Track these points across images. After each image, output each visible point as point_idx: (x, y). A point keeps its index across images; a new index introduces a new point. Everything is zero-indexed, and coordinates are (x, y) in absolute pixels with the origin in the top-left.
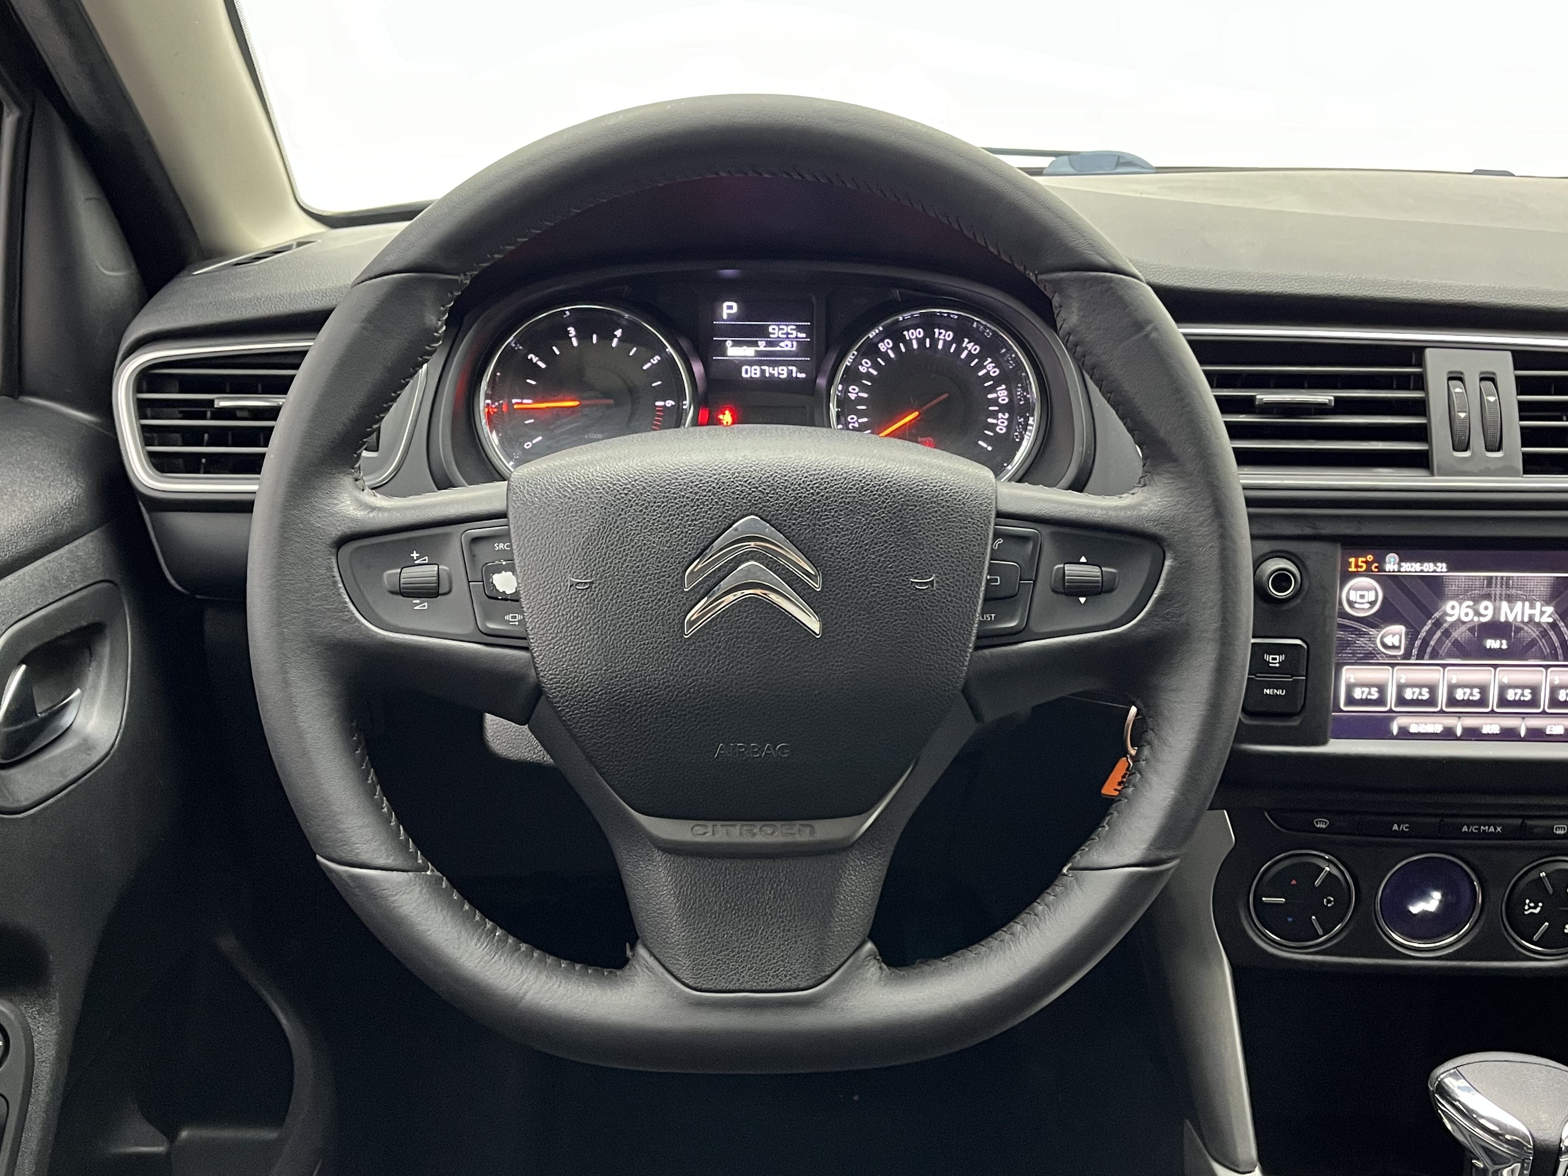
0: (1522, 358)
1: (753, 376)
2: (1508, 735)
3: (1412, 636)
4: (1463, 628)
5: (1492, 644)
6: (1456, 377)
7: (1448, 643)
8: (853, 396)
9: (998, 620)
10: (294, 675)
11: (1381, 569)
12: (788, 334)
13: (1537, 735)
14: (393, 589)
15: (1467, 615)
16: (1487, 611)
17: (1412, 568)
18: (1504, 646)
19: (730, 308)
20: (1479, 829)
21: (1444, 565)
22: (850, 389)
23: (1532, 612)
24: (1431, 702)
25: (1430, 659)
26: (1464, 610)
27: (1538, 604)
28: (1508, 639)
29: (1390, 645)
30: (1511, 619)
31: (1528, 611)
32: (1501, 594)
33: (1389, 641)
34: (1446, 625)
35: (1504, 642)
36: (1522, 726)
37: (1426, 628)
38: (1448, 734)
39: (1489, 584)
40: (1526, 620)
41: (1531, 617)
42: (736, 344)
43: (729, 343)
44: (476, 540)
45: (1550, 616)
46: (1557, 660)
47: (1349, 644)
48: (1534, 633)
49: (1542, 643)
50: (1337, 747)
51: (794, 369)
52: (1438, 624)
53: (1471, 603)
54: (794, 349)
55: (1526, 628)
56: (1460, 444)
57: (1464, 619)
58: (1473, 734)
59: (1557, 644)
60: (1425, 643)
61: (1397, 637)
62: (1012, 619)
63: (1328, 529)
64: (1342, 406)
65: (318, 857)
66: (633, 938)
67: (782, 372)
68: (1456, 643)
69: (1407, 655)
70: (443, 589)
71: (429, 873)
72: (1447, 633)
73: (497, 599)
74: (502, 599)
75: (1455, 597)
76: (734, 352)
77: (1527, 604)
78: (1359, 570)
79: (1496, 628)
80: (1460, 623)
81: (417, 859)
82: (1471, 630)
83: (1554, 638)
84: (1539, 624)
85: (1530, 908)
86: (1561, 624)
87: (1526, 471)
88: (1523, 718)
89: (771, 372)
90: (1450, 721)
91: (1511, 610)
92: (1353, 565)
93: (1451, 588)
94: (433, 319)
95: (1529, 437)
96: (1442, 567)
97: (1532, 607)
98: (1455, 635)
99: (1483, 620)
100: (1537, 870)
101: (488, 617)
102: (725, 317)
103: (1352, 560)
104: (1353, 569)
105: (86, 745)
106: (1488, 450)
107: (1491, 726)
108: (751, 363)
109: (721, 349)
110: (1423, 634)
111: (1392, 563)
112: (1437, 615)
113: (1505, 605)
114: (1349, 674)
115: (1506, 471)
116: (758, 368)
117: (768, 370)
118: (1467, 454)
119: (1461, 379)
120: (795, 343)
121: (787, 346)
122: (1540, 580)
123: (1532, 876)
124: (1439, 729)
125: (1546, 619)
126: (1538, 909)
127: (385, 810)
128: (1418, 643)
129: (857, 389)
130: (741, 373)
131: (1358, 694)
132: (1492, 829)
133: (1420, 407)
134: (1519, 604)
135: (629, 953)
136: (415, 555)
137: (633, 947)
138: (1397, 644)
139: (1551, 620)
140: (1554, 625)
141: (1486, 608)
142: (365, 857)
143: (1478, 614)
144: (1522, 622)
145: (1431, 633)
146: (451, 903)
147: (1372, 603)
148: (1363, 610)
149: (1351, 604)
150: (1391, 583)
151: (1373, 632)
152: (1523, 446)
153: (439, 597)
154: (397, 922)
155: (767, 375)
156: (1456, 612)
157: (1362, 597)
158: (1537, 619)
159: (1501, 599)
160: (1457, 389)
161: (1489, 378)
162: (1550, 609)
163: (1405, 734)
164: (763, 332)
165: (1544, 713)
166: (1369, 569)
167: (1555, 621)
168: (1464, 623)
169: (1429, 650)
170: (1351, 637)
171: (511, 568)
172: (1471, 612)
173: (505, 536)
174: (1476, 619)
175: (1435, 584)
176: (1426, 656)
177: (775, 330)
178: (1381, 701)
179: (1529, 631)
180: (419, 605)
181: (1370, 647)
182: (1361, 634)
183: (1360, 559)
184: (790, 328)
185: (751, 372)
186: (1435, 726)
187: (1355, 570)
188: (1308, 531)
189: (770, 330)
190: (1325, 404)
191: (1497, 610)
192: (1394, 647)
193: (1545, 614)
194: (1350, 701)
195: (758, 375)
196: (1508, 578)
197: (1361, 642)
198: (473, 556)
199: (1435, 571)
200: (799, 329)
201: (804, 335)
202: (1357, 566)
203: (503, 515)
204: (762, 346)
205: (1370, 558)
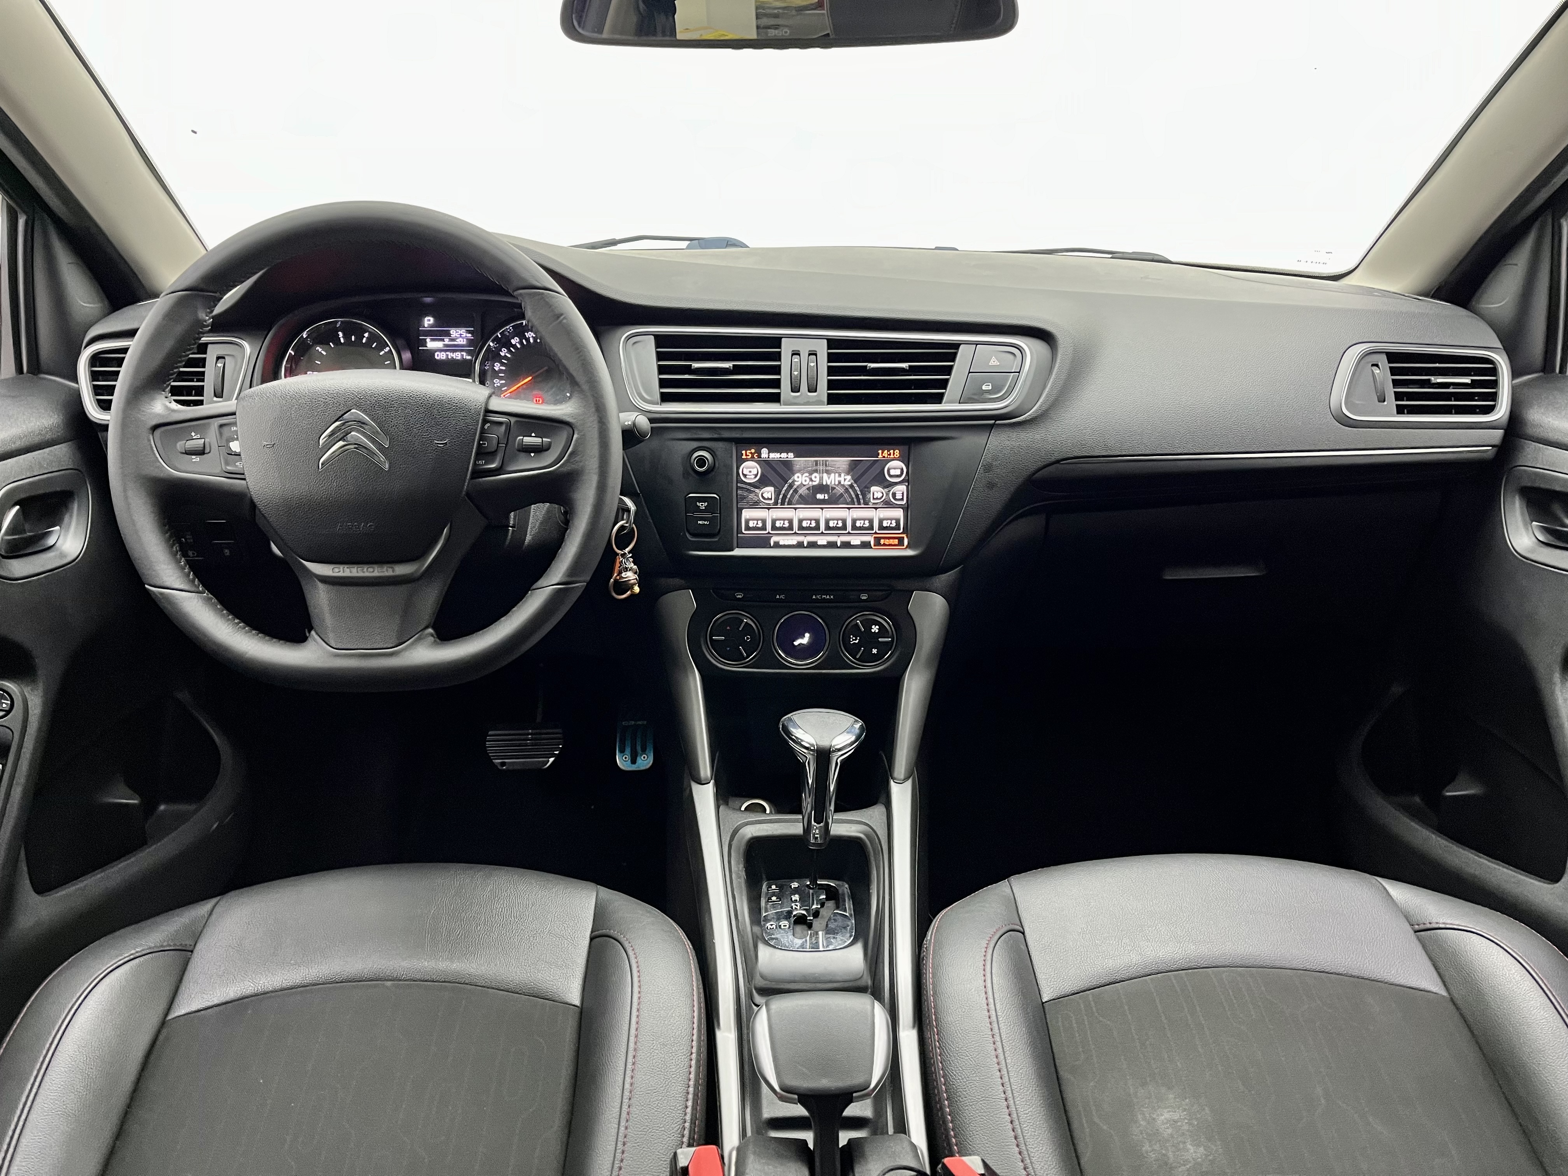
0: (832, 343)
1: (442, 358)
2: (832, 545)
3: (778, 494)
4: (805, 488)
5: (820, 496)
6: (796, 353)
7: (797, 497)
8: (497, 369)
9: (486, 464)
10: (130, 493)
11: (759, 456)
12: (461, 334)
13: (847, 545)
14: (181, 451)
15: (806, 481)
16: (816, 479)
17: (775, 456)
18: (826, 498)
19: (429, 320)
20: (821, 597)
21: (792, 454)
22: (495, 364)
23: (840, 479)
24: (791, 527)
25: (788, 504)
26: (804, 478)
27: (843, 475)
28: (828, 493)
29: (766, 497)
30: (829, 483)
31: (837, 479)
32: (823, 470)
33: (765, 495)
34: (795, 487)
35: (826, 495)
36: (839, 540)
37: (785, 488)
38: (800, 545)
39: (816, 465)
40: (837, 483)
41: (840, 482)
42: (432, 340)
43: (428, 340)
44: (221, 426)
45: (849, 481)
46: (854, 504)
47: (744, 498)
48: (841, 490)
49: (846, 495)
50: (738, 552)
51: (464, 354)
52: (791, 486)
53: (807, 474)
54: (465, 343)
55: (837, 488)
56: (795, 389)
57: (804, 483)
58: (813, 545)
59: (854, 496)
60: (785, 496)
61: (770, 493)
62: (492, 463)
63: (726, 435)
64: (737, 370)
65: (146, 586)
66: (311, 628)
67: (458, 356)
68: (801, 496)
69: (776, 503)
70: (207, 450)
71: (205, 595)
72: (796, 491)
73: (232, 455)
74: (234, 455)
75: (799, 471)
76: (431, 344)
77: (837, 474)
78: (748, 457)
79: (822, 488)
80: (802, 485)
81: (199, 588)
82: (808, 489)
83: (852, 493)
84: (843, 486)
85: (853, 640)
86: (855, 485)
87: (828, 404)
88: (839, 536)
89: (452, 356)
90: (800, 539)
91: (829, 478)
92: (744, 454)
93: (796, 467)
94: (204, 315)
95: (831, 385)
96: (791, 455)
97: (840, 476)
98: (800, 491)
99: (814, 483)
100: (855, 620)
101: (227, 464)
102: (426, 326)
103: (744, 452)
104: (744, 457)
105: (62, 555)
106: (809, 391)
107: (822, 541)
108: (441, 351)
109: (424, 343)
110: (783, 492)
111: (765, 452)
112: (790, 481)
113: (825, 475)
114: (746, 514)
115: (819, 403)
116: (444, 353)
117: (451, 355)
118: (798, 394)
119: (799, 354)
120: (465, 340)
121: (461, 341)
122: (842, 462)
123: (854, 623)
124: (795, 543)
125: (847, 483)
126: (857, 641)
127: (183, 563)
128: (781, 496)
129: (499, 365)
130: (434, 355)
131: (751, 524)
132: (828, 597)
133: (777, 370)
134: (833, 475)
135: (308, 635)
136: (193, 434)
137: (309, 632)
138: (770, 497)
139: (850, 483)
140: (851, 486)
141: (816, 477)
142: (168, 584)
143: (811, 480)
144: (835, 484)
145: (787, 491)
146: (216, 610)
147: (756, 476)
148: (751, 479)
149: (745, 476)
150: (767, 464)
151: (757, 490)
152: (828, 390)
153: (205, 455)
154: (184, 616)
155: (450, 357)
156: (800, 479)
157: (750, 472)
158: (842, 483)
159: (823, 473)
160: (796, 359)
161: (813, 353)
162: (849, 477)
163: (777, 545)
164: (448, 334)
165: (849, 533)
166: (753, 457)
167: (852, 483)
168: (804, 485)
169: (787, 500)
170: (745, 494)
171: (237, 439)
172: (808, 480)
173: (235, 424)
174: (811, 483)
175: (787, 464)
176: (786, 503)
177: (454, 332)
178: (764, 528)
179: (839, 489)
180: (196, 459)
181: (756, 499)
182: (751, 492)
183: (748, 452)
184: (462, 331)
185: (440, 356)
186: (793, 540)
187: (745, 457)
188: (716, 436)
189: (451, 333)
190: (728, 368)
191: (821, 479)
192: (768, 499)
193: (847, 480)
194: (748, 528)
195: (444, 358)
196: (826, 461)
197: (751, 496)
198: (221, 434)
199: (787, 458)
200: (469, 332)
201: (470, 335)
202: (746, 455)
203: (234, 414)
204: (447, 341)
205: (753, 451)
